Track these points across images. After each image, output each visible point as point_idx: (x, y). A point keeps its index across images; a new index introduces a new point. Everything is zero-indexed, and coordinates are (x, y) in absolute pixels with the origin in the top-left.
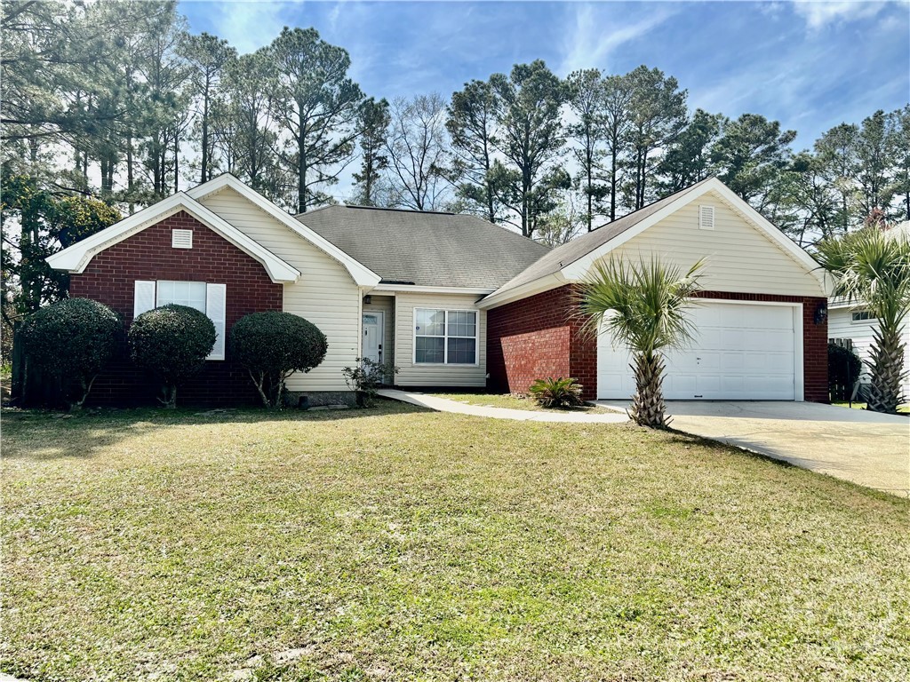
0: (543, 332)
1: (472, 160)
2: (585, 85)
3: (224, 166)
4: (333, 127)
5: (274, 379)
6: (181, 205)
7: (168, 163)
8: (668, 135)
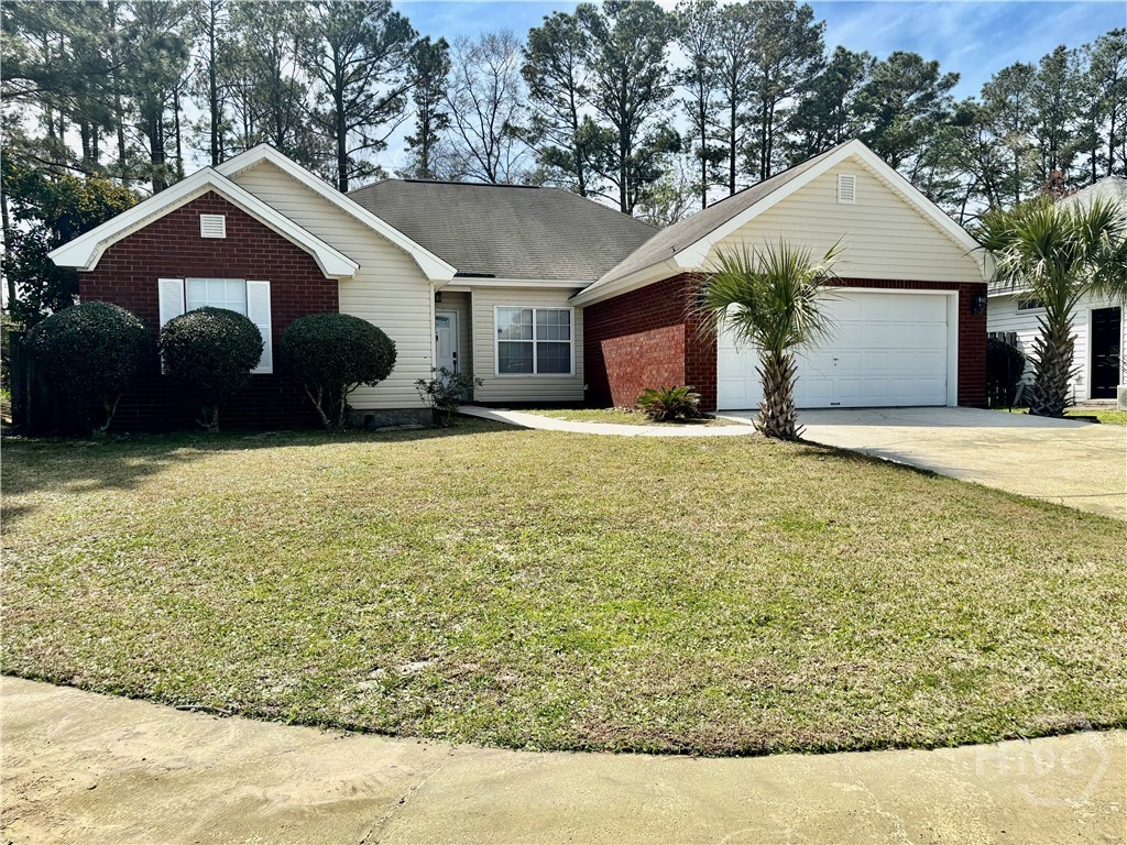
0: (653, 332)
1: (555, 116)
2: (698, 16)
3: (239, 128)
4: (378, 76)
5: (335, 395)
6: (210, 184)
7: (166, 126)
8: (802, 81)
